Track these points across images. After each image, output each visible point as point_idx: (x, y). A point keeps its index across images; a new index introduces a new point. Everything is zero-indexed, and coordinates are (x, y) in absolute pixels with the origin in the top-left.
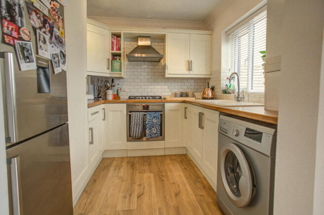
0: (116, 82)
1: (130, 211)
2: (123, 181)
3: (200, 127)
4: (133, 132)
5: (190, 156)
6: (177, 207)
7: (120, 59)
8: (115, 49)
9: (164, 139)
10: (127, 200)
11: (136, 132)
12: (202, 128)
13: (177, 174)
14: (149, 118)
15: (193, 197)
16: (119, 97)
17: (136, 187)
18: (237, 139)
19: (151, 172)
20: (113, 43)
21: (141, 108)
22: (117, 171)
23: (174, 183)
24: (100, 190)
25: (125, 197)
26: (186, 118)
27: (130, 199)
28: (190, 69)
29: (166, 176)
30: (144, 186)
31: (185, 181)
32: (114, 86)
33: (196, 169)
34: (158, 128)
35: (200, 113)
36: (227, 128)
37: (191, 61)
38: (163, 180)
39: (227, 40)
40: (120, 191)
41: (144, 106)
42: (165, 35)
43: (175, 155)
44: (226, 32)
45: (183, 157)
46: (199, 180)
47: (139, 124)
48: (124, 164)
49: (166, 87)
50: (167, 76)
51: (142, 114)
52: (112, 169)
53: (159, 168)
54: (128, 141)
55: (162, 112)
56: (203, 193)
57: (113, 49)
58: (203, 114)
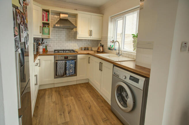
0: (45, 41)
1: (66, 123)
2: (56, 104)
3: (100, 70)
4: (59, 73)
5: (91, 84)
6: (92, 115)
7: (48, 27)
8: (45, 20)
9: (76, 75)
10: (63, 116)
11: (60, 73)
12: (101, 71)
13: (86, 95)
14: (68, 64)
15: (98, 108)
16: (47, 50)
17: (66, 107)
18: (125, 80)
19: (71, 96)
20: (43, 16)
21: (63, 58)
22: (50, 98)
23: (86, 101)
24: (44, 113)
25: (61, 115)
26: (89, 63)
27: (64, 116)
28: (91, 35)
29: (81, 97)
30: (70, 106)
31: (92, 99)
32: (44, 43)
33: (96, 91)
34: (73, 69)
35: (100, 63)
36: (119, 74)
37: (92, 30)
38: (80, 100)
39: (111, 21)
40: (56, 111)
41: (65, 57)
42: (77, 14)
43: (82, 84)
44: (111, 17)
45: (87, 84)
46: (99, 98)
47: (62, 68)
48: (54, 93)
49: (76, 44)
50: (78, 38)
51: (64, 62)
52: (47, 97)
53: (76, 93)
54: (55, 78)
55: (75, 60)
56: (103, 105)
57: (43, 20)
58: (102, 63)
